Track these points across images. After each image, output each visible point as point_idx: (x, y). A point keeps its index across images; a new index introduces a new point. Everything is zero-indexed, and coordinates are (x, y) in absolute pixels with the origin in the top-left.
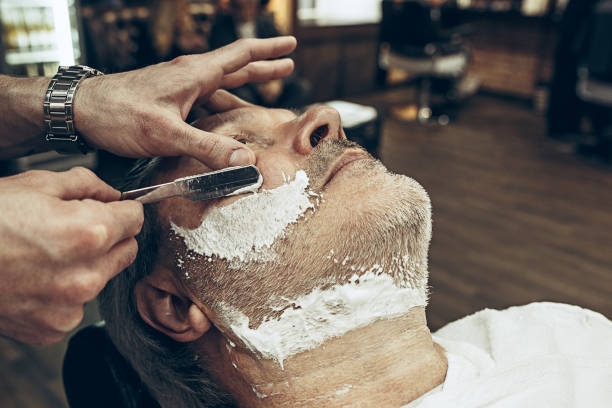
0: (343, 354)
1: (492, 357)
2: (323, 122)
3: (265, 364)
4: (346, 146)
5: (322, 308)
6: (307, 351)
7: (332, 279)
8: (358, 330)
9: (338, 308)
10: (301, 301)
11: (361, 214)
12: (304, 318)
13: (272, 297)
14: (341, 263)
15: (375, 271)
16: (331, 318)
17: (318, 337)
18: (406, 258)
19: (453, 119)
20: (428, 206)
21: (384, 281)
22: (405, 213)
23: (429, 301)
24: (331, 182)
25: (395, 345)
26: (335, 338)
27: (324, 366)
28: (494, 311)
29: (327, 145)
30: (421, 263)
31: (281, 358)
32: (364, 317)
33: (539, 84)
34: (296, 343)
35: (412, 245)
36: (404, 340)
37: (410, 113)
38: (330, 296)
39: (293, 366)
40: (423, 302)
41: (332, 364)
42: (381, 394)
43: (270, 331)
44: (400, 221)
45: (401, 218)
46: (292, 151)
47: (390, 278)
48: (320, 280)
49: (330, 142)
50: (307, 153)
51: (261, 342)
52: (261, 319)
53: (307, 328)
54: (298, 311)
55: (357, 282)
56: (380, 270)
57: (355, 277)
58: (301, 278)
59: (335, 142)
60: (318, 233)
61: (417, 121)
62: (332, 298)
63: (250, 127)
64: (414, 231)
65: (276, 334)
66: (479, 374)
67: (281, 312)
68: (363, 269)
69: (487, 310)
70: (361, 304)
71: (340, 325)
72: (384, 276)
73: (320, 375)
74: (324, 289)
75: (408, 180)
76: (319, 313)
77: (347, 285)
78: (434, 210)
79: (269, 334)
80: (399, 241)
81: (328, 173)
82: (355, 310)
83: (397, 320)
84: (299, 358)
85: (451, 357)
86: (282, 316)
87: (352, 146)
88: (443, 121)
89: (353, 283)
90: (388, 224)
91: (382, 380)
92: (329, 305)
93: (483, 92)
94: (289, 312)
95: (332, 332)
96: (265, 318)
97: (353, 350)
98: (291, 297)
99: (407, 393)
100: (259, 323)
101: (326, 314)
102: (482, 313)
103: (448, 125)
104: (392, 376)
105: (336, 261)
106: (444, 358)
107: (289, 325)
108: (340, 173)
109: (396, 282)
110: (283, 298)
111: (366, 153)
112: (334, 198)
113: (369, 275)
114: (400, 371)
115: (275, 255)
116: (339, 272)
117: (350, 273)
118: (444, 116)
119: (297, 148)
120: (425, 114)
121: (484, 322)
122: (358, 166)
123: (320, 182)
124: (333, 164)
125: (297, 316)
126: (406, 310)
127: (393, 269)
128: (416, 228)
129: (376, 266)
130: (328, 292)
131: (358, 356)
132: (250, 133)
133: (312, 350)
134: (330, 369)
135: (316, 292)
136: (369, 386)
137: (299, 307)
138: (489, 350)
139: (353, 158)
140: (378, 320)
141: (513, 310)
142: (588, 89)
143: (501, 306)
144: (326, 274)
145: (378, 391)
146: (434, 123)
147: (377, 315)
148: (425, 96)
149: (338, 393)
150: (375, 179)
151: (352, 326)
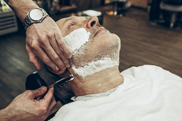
0: (99, 76)
1: (134, 77)
2: (94, 20)
3: (80, 78)
4: (100, 26)
5: (94, 66)
6: (90, 75)
7: (97, 59)
8: (103, 71)
9: (98, 66)
10: (89, 64)
11: (104, 43)
12: (89, 68)
13: (82, 63)
14: (99, 55)
15: (107, 57)
16: (96, 68)
17: (93, 72)
18: (114, 54)
19: (124, 15)
20: (120, 41)
21: (109, 59)
22: (114, 43)
23: (120, 65)
24: (96, 36)
25: (111, 74)
26: (97, 73)
27: (95, 79)
28: (135, 67)
29: (95, 26)
30: (118, 55)
31: (84, 77)
32: (104, 68)
33: (149, 4)
34: (87, 73)
35: (116, 51)
36: (113, 73)
37: (111, 13)
38: (96, 63)
39: (87, 79)
40: (118, 64)
41: (96, 79)
42: (108, 86)
43: (81, 70)
44: (113, 45)
45: (114, 44)
46: (86, 27)
47: (110, 59)
48: (94, 59)
49: (96, 26)
50: (90, 28)
51: (78, 72)
52: (78, 67)
53: (90, 70)
54: (88, 66)
55: (103, 59)
56: (108, 56)
57: (102, 58)
58: (90, 58)
59: (97, 25)
60: (94, 47)
61: (113, 15)
62: (97, 63)
63: (75, 21)
64: (116, 47)
65: (82, 71)
66: (131, 81)
67: (84, 66)
68: (104, 56)
69: (133, 67)
70: (104, 65)
71: (98, 69)
72: (109, 58)
73: (94, 81)
74: (95, 61)
75: (115, 35)
76: (93, 67)
77: (100, 60)
78: (121, 42)
79: (81, 71)
80: (113, 50)
81: (95, 33)
82: (102, 66)
83: (112, 68)
84: (88, 77)
85: (125, 78)
86: (84, 67)
87: (101, 26)
88: (121, 15)
89: (102, 60)
90: (110, 46)
91: (108, 82)
92: (96, 65)
93: (132, 7)
94: (86, 66)
95: (96, 71)
96: (80, 67)
97: (101, 75)
98: (87, 63)
99: (114, 85)
100: (78, 68)
101: (95, 67)
102: (132, 68)
103: (122, 16)
104: (111, 81)
105: (98, 54)
106: (123, 78)
107: (86, 69)
108: (98, 33)
109: (112, 60)
110: (85, 63)
111: (104, 28)
112: (97, 39)
113: (106, 58)
114: (113, 80)
115: (84, 53)
116: (99, 57)
117: (101, 57)
118: (121, 14)
119: (87, 27)
120: (116, 13)
121: (132, 70)
122: (103, 31)
123: (93, 35)
124: (97, 31)
125: (88, 67)
126: (114, 66)
127: (111, 56)
128: (117, 47)
129: (107, 56)
130: (96, 62)
131: (103, 77)
132: (75, 23)
133: (91, 75)
134: (96, 80)
135: (93, 62)
136: (105, 84)
137: (88, 65)
138: (134, 76)
139: (102, 29)
140: (107, 68)
141: (140, 67)
142: (163, 6)
143: (137, 66)
144: (95, 58)
145: (108, 85)
146: (118, 16)
147: (107, 67)
148: (115, 8)
149: (98, 85)
150: (107, 34)
151: (101, 70)
